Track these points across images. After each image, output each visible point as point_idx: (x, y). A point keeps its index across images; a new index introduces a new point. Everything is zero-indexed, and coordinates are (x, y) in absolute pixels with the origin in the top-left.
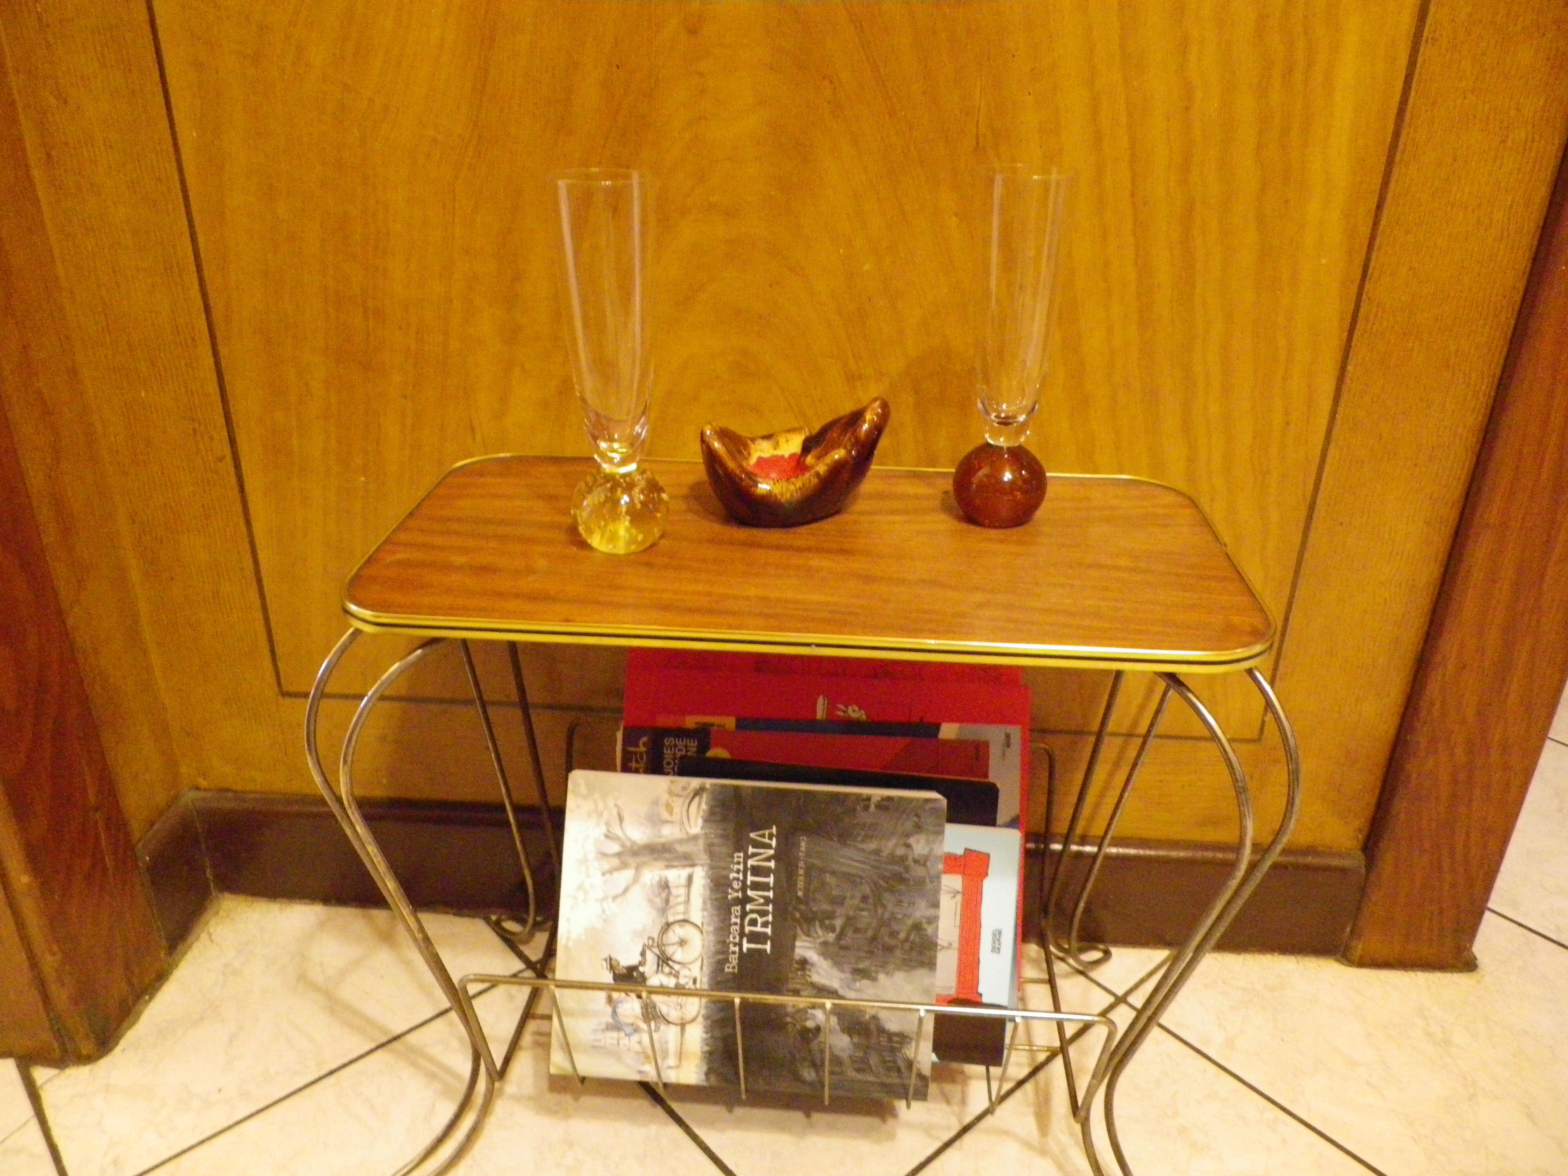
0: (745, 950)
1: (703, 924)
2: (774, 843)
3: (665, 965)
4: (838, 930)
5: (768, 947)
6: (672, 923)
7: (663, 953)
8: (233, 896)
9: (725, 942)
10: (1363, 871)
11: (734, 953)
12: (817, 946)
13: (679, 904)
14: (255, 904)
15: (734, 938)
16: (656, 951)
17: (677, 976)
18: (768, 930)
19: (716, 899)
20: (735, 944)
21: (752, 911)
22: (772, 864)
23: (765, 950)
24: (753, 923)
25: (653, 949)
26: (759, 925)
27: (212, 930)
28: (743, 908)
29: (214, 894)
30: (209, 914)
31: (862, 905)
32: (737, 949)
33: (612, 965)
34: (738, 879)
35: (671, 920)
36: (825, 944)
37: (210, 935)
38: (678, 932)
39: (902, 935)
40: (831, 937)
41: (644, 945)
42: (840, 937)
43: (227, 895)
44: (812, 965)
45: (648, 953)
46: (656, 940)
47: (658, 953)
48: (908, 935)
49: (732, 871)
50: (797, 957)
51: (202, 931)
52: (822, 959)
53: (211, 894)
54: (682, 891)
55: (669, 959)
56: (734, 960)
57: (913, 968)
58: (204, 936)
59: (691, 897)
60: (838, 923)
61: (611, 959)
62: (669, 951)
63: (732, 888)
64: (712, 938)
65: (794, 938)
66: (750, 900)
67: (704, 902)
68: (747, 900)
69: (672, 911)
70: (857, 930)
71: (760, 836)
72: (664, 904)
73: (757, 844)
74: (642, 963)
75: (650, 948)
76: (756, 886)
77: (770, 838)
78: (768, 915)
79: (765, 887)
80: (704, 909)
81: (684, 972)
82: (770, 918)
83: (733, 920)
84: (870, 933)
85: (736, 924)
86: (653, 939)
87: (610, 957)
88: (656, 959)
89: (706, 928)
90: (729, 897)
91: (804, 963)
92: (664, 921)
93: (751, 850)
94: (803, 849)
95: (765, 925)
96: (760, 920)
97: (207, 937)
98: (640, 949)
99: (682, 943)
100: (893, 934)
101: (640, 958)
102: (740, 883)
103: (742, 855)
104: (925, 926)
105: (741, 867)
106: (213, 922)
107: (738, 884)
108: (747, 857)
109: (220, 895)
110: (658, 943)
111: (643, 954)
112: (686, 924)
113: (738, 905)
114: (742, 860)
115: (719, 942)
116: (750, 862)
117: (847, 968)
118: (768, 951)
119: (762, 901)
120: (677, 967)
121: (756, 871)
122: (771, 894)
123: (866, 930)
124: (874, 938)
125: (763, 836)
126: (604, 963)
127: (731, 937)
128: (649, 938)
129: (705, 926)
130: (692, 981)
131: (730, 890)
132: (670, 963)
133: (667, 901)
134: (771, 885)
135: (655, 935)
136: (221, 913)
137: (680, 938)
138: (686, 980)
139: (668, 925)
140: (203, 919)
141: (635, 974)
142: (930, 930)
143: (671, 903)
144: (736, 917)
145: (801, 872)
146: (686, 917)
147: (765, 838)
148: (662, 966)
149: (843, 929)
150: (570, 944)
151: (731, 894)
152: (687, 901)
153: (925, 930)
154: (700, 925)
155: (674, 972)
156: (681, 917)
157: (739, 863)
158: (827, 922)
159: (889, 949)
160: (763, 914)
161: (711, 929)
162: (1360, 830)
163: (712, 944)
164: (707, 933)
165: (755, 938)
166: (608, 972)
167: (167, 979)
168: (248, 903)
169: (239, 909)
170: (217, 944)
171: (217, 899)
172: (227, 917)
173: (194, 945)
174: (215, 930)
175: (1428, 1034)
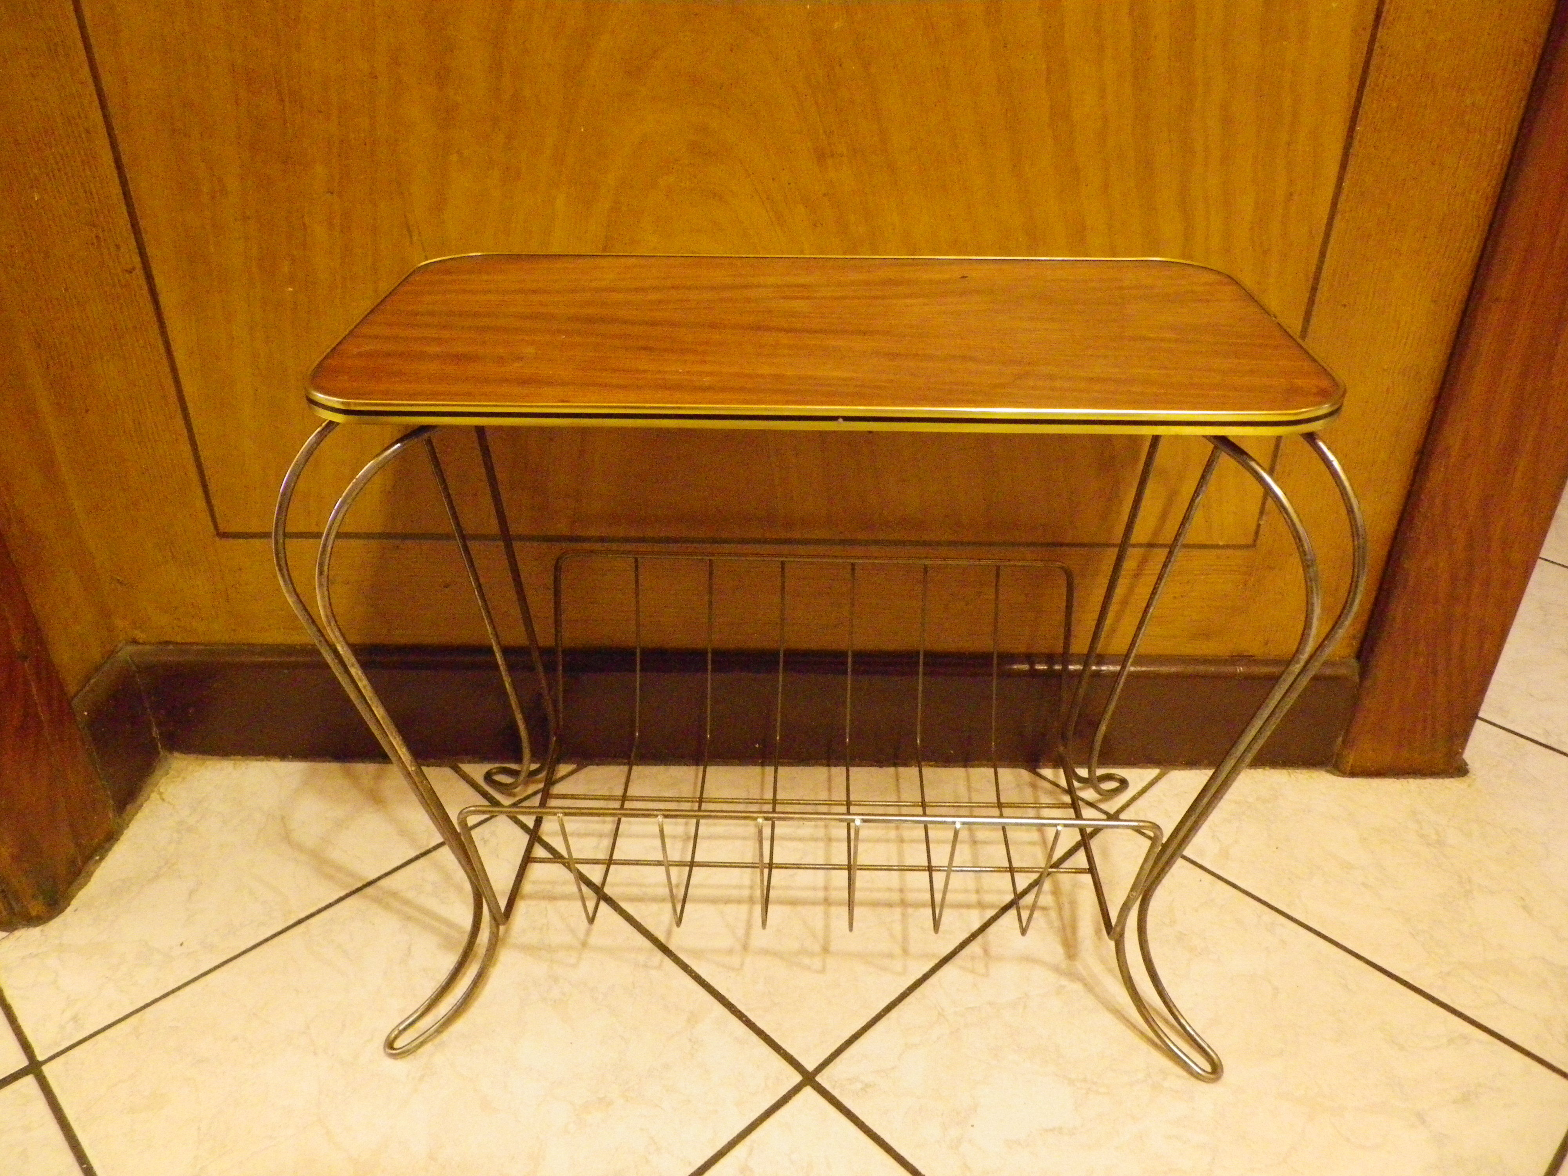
8: (184, 756)
10: (1357, 679)
14: (208, 763)
27: (162, 790)
29: (162, 753)
30: (158, 773)
37: (160, 794)
43: (176, 754)
51: (153, 791)
53: (159, 753)
58: (154, 796)
97: (158, 797)
106: (164, 780)
109: (169, 755)
136: (172, 772)
140: (153, 779)
162: (1354, 637)
167: (117, 839)
168: (200, 762)
169: (190, 768)
170: (169, 803)
171: (166, 759)
172: (178, 777)
173: (144, 805)
174: (166, 789)
175: (1422, 836)
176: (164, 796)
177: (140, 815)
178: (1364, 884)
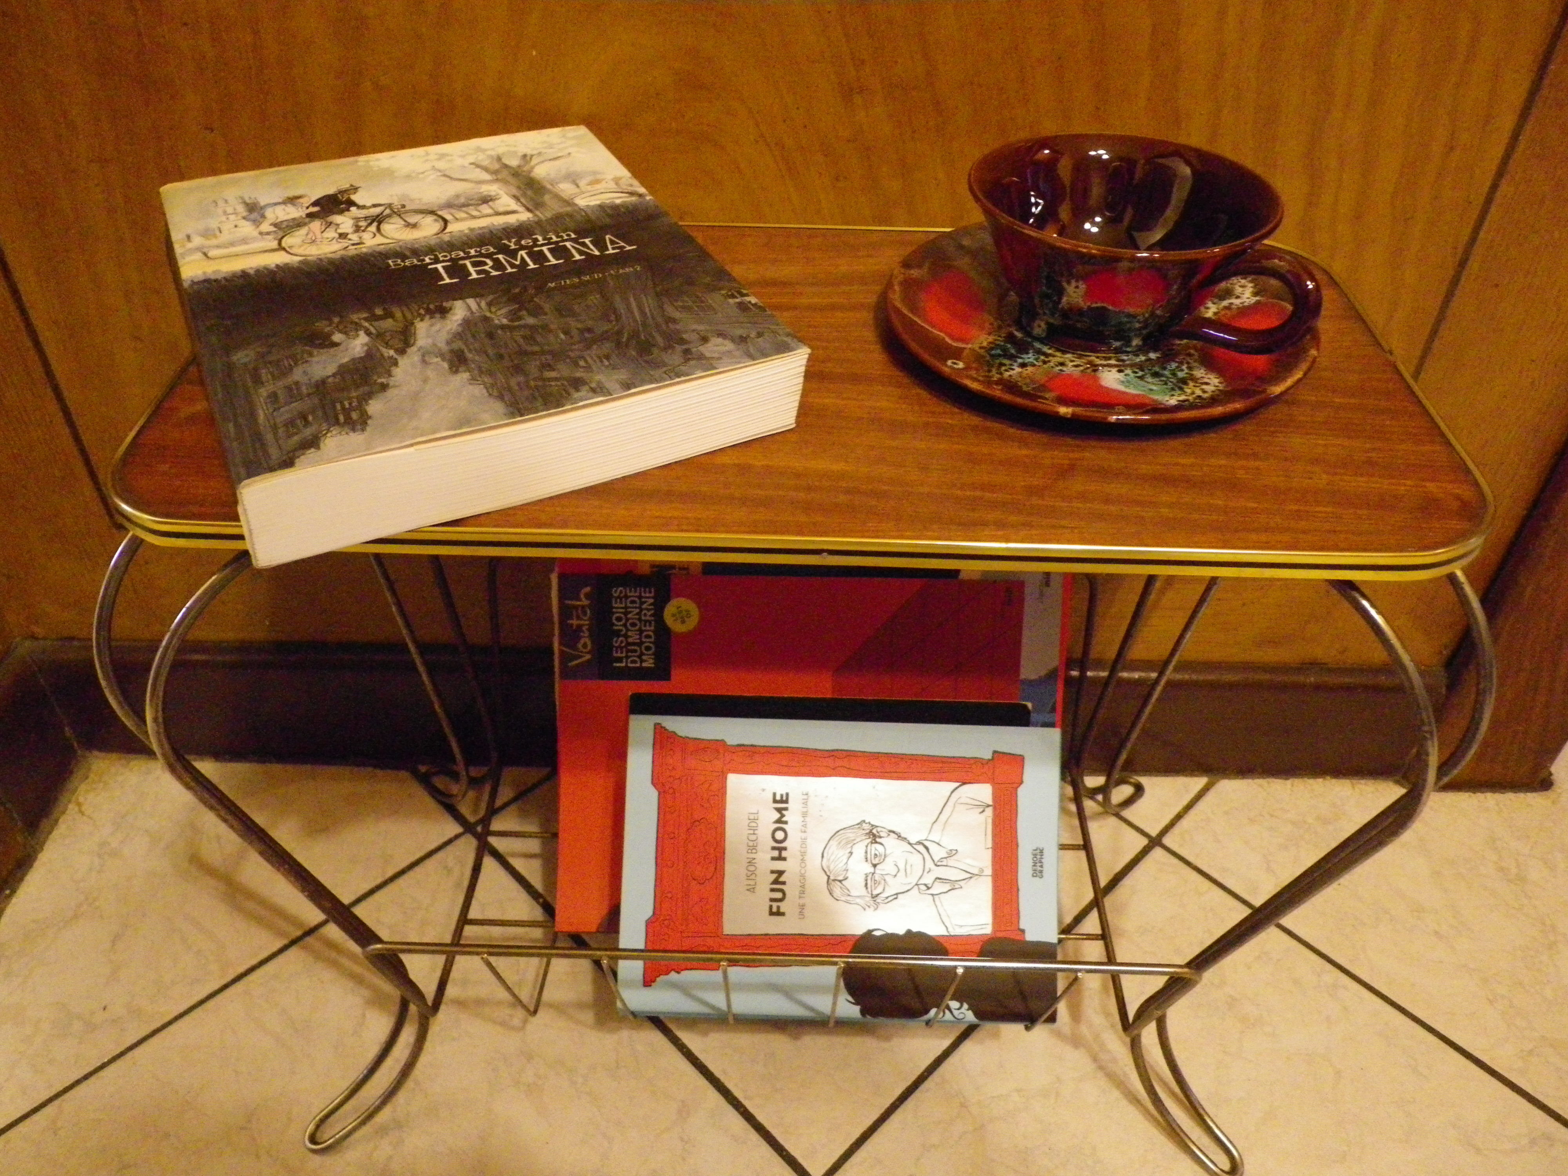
8: (103, 754)
10: (1445, 689)
27: (81, 799)
29: (79, 754)
30: (75, 780)
37: (79, 805)
43: (96, 753)
51: (70, 802)
53: (75, 752)
58: (72, 808)
97: (76, 809)
106: (83, 787)
109: (87, 754)
136: (92, 775)
140: (70, 786)
162: (1446, 647)
167: (31, 866)
168: (123, 762)
169: (113, 770)
170: (90, 818)
171: (84, 757)
172: (100, 781)
173: (61, 820)
174: (86, 799)
175: (1502, 869)
176: (83, 809)
177: (55, 834)
178: (1436, 933)
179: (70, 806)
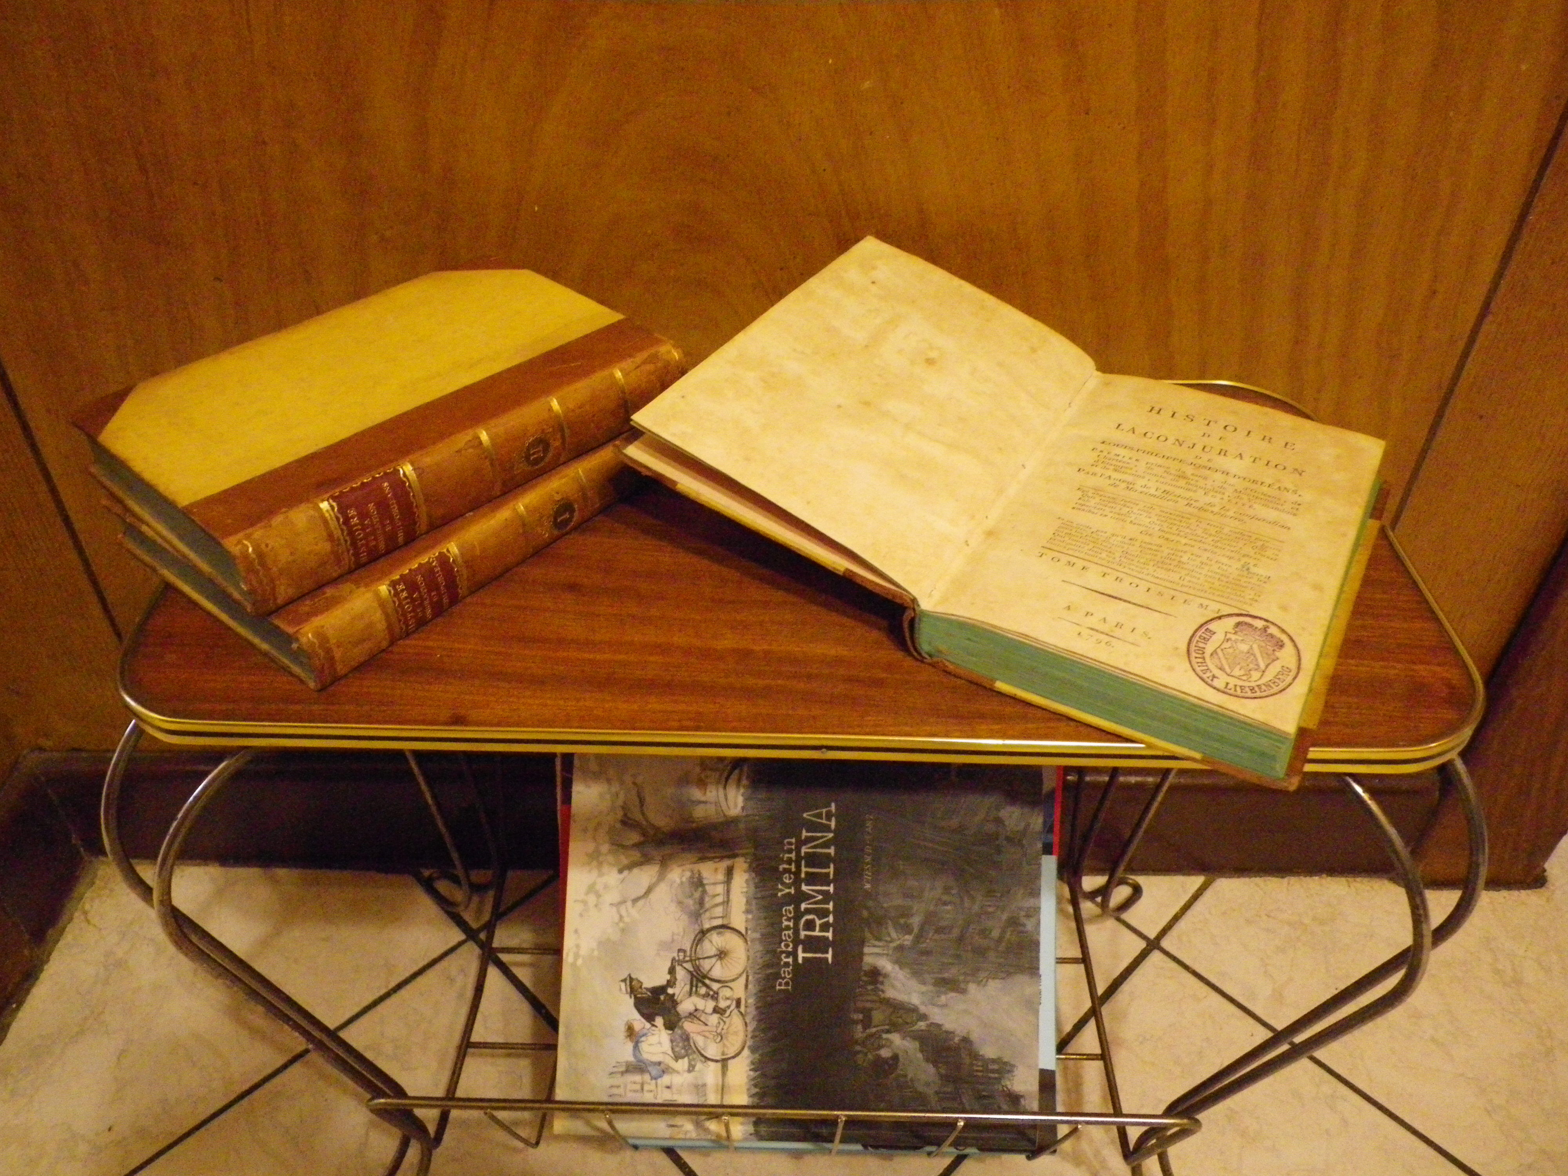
0: (800, 961)
1: (746, 929)
2: (833, 824)
3: (700, 985)
4: (916, 931)
5: (829, 956)
6: (709, 930)
7: (697, 968)
9: (775, 951)
10: (1437, 795)
11: (787, 964)
12: (890, 952)
13: (717, 905)
15: (787, 946)
16: (688, 966)
17: (715, 997)
18: (830, 935)
19: (763, 898)
20: (788, 954)
21: (808, 911)
22: (832, 851)
23: (827, 959)
24: (810, 925)
25: (684, 965)
26: (817, 928)
27: (87, 907)
28: (797, 908)
29: (86, 858)
30: (80, 888)
31: (945, 898)
32: (790, 960)
33: (632, 986)
34: (788, 871)
35: (707, 926)
36: (901, 948)
37: (85, 913)
38: (716, 941)
39: (995, 934)
40: (908, 940)
41: (673, 959)
42: (918, 938)
44: (886, 976)
45: (678, 969)
46: (688, 953)
47: (692, 969)
48: (1003, 932)
49: (782, 861)
50: (866, 968)
51: (76, 910)
52: (897, 967)
53: (82, 858)
54: (720, 889)
55: (705, 976)
56: (787, 973)
57: (1009, 974)
58: (78, 916)
59: (731, 897)
60: (916, 921)
61: (631, 979)
62: (706, 965)
63: (783, 884)
64: (758, 947)
65: (862, 943)
66: (807, 897)
67: (748, 902)
68: (801, 897)
69: (708, 914)
70: (939, 930)
71: (814, 816)
72: (697, 906)
73: (812, 827)
74: (671, 983)
75: (681, 963)
76: (812, 879)
77: (829, 818)
78: (827, 916)
79: (824, 880)
80: (747, 911)
81: (725, 992)
82: (831, 919)
83: (786, 923)
84: (956, 932)
85: (788, 928)
86: (684, 951)
87: (630, 977)
88: (689, 977)
89: (751, 935)
90: (780, 894)
91: (875, 974)
92: (697, 928)
93: (804, 834)
94: (869, 830)
95: (825, 927)
96: (818, 922)
97: (82, 917)
98: (669, 964)
99: (722, 955)
100: (984, 933)
101: (668, 977)
102: (792, 876)
103: (793, 840)
104: (1024, 920)
105: (793, 856)
106: (89, 894)
107: (790, 878)
108: (800, 843)
110: (690, 956)
111: (672, 971)
112: (726, 930)
113: (790, 905)
114: (793, 847)
115: (768, 952)
116: (804, 850)
117: (928, 977)
118: (830, 960)
119: (820, 897)
120: (715, 986)
121: (813, 860)
122: (831, 889)
123: (952, 927)
124: (961, 939)
125: (819, 816)
126: (623, 985)
127: (783, 944)
128: (679, 950)
129: (749, 932)
130: (734, 1003)
131: (780, 887)
132: (707, 981)
133: (701, 903)
134: (831, 876)
135: (687, 946)
136: (97, 882)
137: (718, 949)
138: (728, 1003)
139: (703, 933)
140: (76, 892)
141: (662, 997)
142: (1029, 925)
143: (707, 906)
144: (789, 919)
145: (868, 859)
146: (725, 922)
147: (822, 819)
148: (697, 987)
149: (922, 929)
150: (580, 962)
151: (781, 890)
152: (727, 902)
153: (1024, 925)
154: (743, 932)
155: (711, 993)
156: (719, 922)
157: (790, 851)
158: (902, 921)
159: (981, 952)
160: (823, 914)
161: (757, 935)
163: (759, 955)
164: (753, 940)
165: (812, 944)
166: (628, 996)
167: (37, 978)
171: (91, 862)
172: (105, 888)
173: (68, 929)
174: (92, 906)
175: (1497, 972)
176: (89, 917)
177: (62, 943)
178: (1433, 1040)
179: (76, 914)
